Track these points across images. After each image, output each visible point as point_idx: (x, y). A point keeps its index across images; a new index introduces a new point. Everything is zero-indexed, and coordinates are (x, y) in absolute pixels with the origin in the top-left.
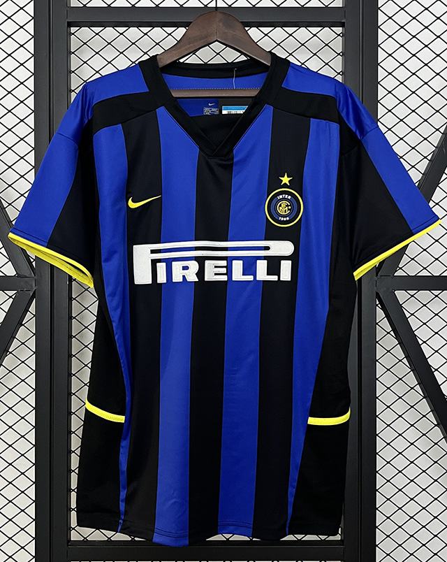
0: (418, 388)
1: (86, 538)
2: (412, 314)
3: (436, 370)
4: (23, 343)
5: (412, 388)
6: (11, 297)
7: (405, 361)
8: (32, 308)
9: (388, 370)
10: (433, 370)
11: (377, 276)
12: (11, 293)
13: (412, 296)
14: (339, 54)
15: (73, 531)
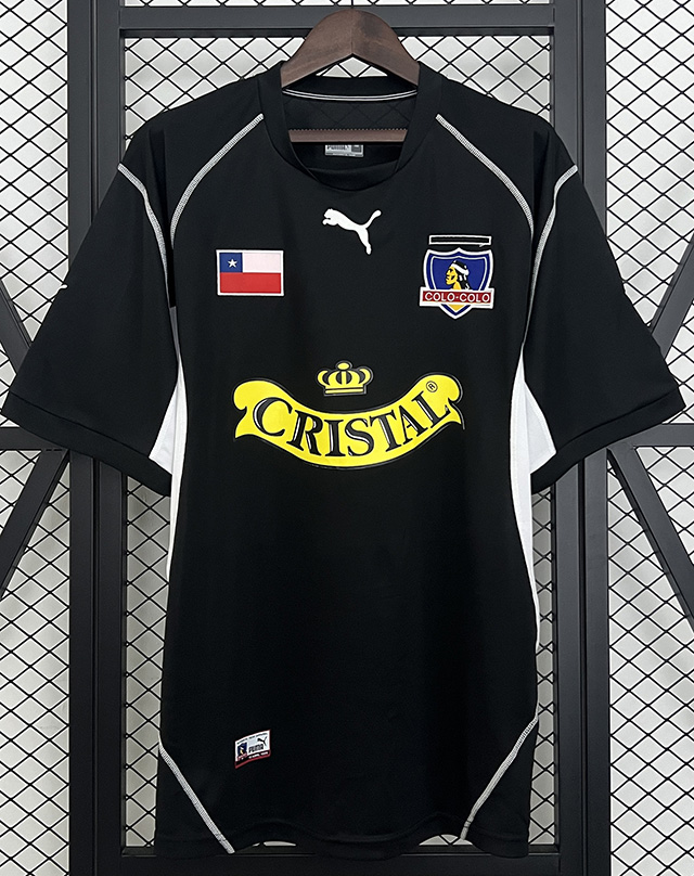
0: (675, 602)
1: (149, 843)
2: (665, 485)
4: (50, 534)
5: (666, 602)
6: (31, 461)
7: (654, 558)
8: (65, 478)
9: (628, 573)
12: (32, 454)
13: (665, 456)
14: (545, 78)
15: (129, 833)
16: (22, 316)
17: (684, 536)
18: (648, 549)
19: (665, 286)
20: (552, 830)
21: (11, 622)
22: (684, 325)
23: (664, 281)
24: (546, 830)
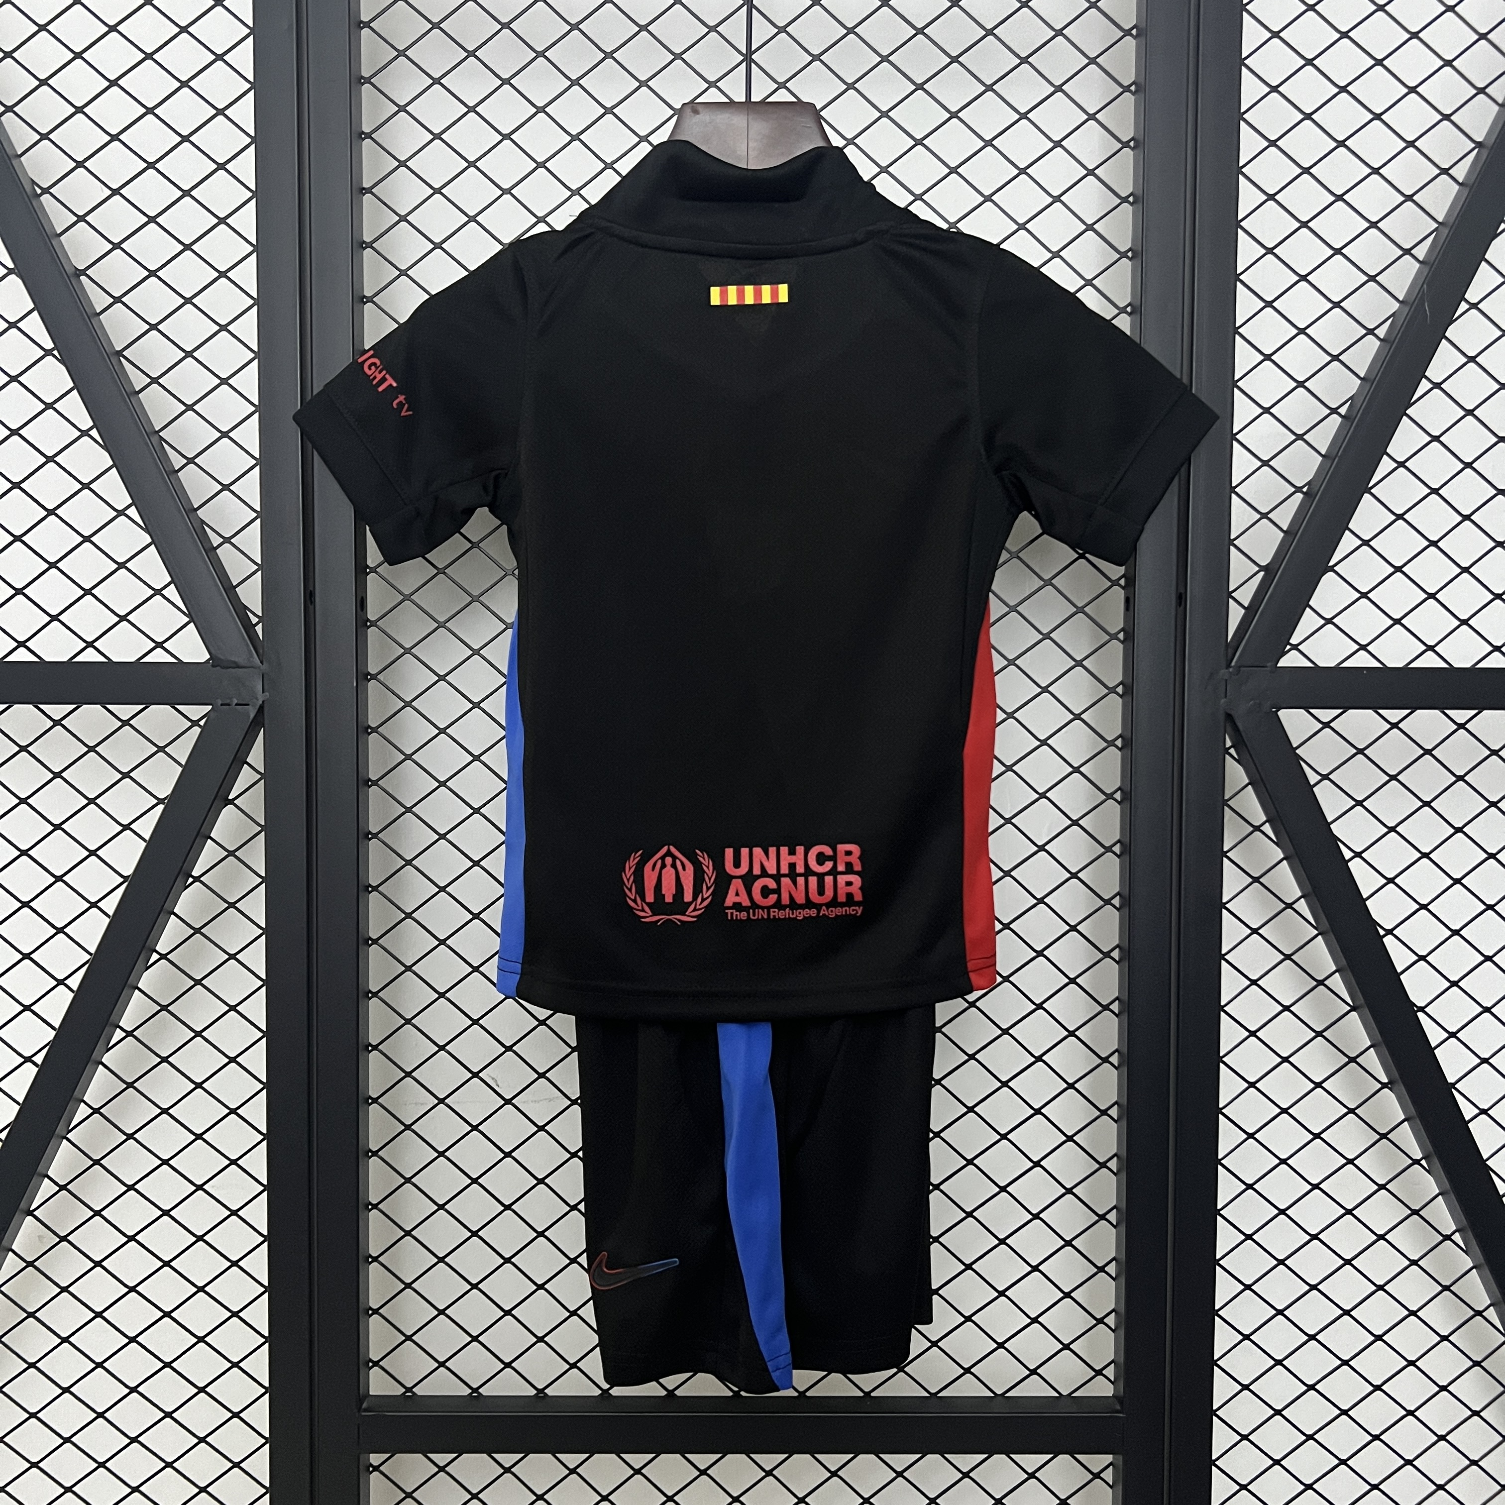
0: (1337, 982)
1: (409, 1390)
2: (1325, 777)
3: (1390, 932)
4: (231, 853)
5: (1321, 983)
6: (195, 723)
7: (1302, 906)
8: (256, 755)
9: (1255, 931)
10: (1382, 932)
11: (1228, 666)
12: (197, 711)
13: (1327, 725)
14: (1127, 33)
15: (375, 1372)
16: (177, 462)
17: (1356, 867)
18: (1291, 889)
19: (1336, 420)
20: (1110, 1372)
21: (164, 1008)
22: (1369, 491)
23: (1334, 411)
24: (1099, 1373)
